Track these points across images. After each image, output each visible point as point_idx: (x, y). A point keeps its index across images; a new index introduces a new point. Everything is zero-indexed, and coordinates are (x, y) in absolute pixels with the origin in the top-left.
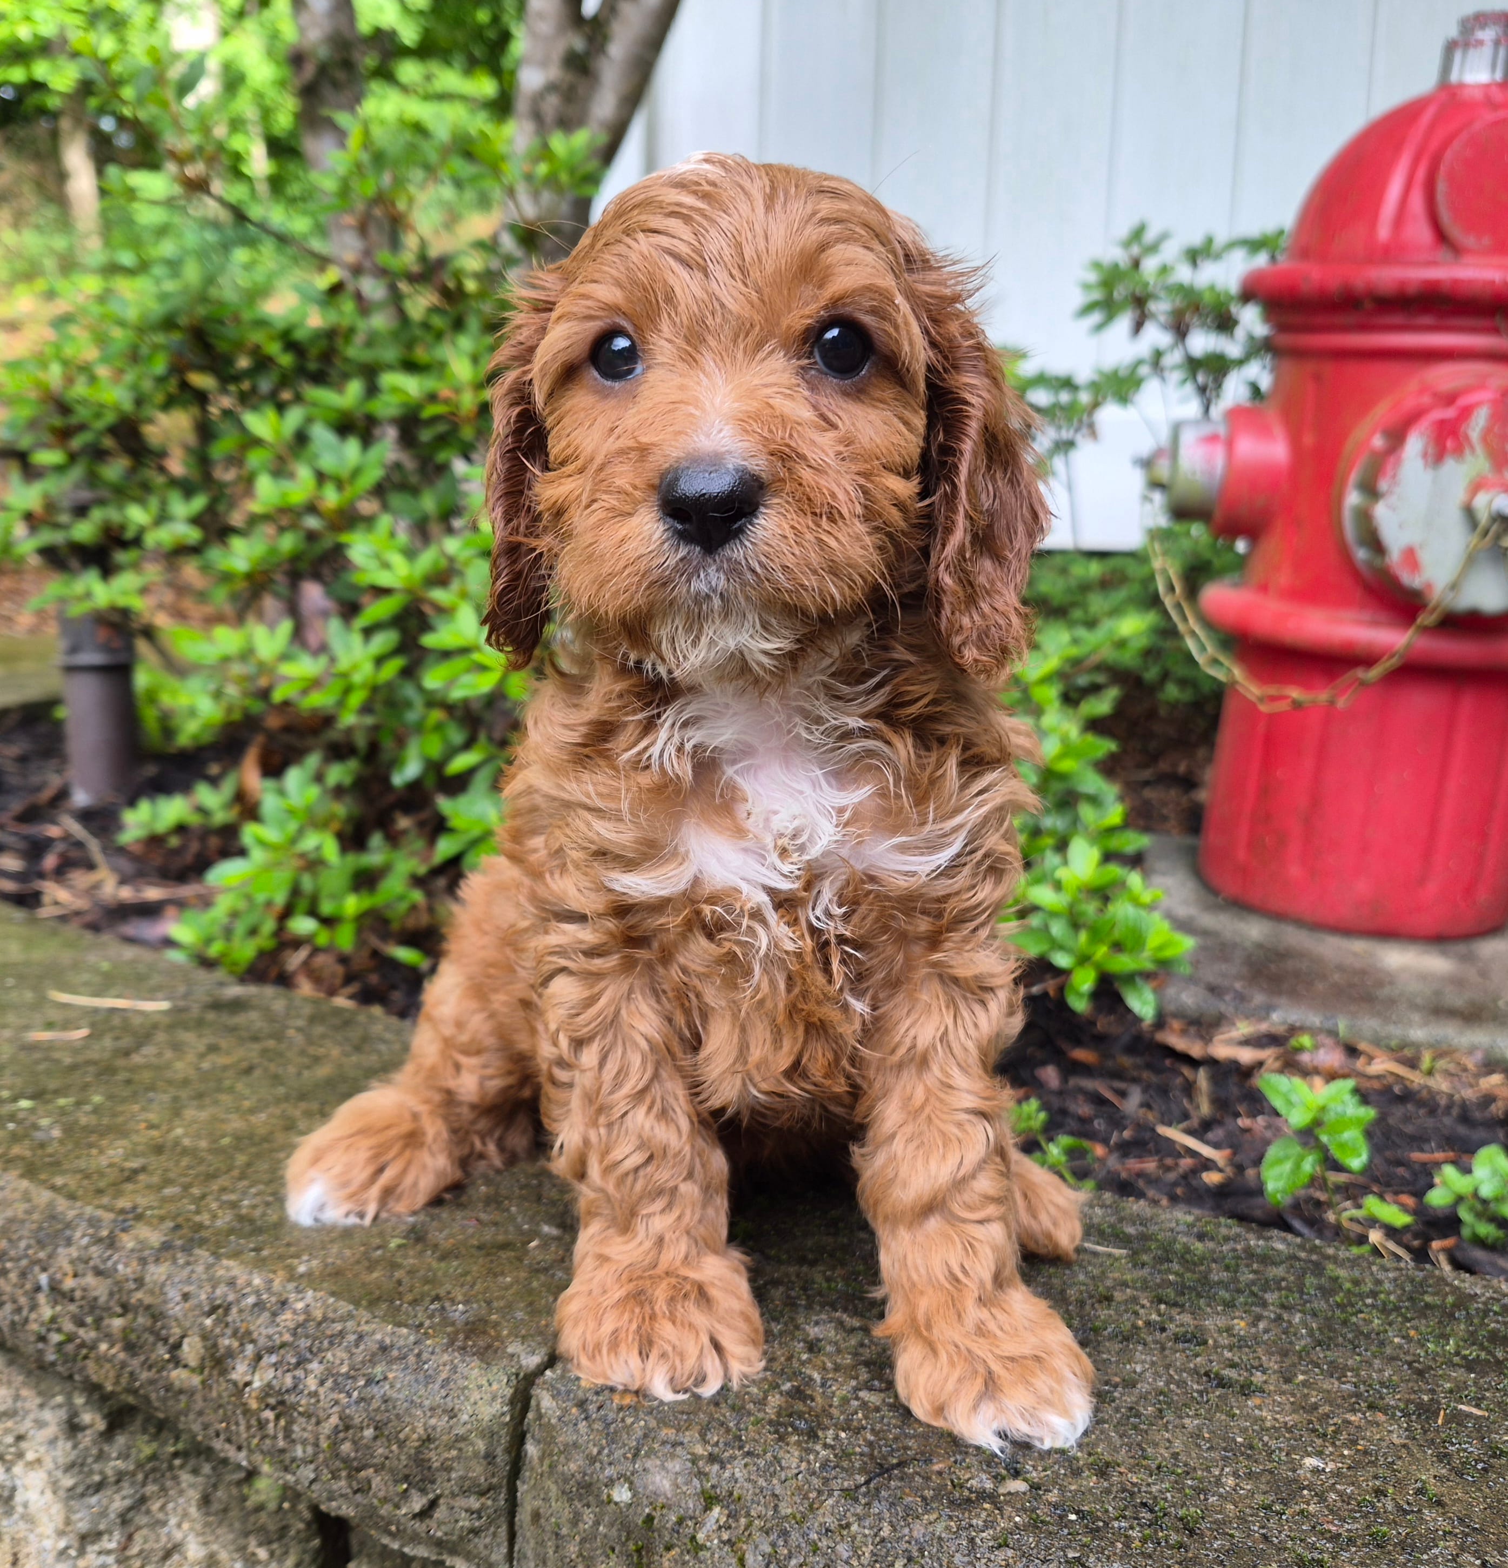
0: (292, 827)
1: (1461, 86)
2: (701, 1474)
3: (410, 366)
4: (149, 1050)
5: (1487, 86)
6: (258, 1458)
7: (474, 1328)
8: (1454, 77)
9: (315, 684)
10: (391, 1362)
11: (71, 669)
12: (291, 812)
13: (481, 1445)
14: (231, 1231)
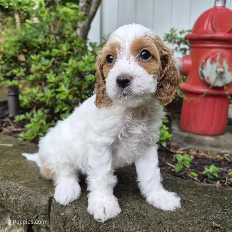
0: (38, 119)
1: (217, 7)
2: (74, 211)
3: (57, 48)
4: (8, 152)
5: (221, 7)
6: (13, 210)
7: (45, 191)
8: (216, 5)
9: (42, 97)
10: (32, 196)
11: (9, 96)
12: (38, 117)
13: (44, 208)
14: (12, 177)
